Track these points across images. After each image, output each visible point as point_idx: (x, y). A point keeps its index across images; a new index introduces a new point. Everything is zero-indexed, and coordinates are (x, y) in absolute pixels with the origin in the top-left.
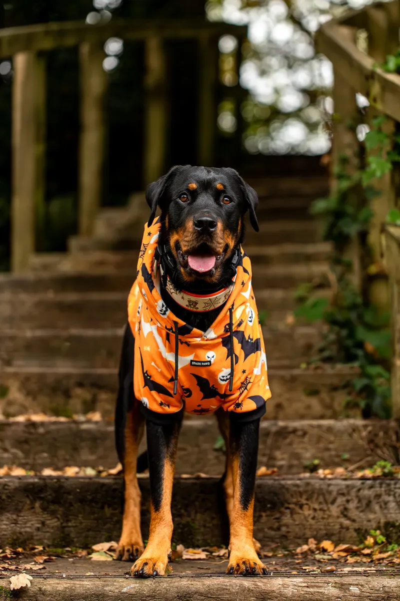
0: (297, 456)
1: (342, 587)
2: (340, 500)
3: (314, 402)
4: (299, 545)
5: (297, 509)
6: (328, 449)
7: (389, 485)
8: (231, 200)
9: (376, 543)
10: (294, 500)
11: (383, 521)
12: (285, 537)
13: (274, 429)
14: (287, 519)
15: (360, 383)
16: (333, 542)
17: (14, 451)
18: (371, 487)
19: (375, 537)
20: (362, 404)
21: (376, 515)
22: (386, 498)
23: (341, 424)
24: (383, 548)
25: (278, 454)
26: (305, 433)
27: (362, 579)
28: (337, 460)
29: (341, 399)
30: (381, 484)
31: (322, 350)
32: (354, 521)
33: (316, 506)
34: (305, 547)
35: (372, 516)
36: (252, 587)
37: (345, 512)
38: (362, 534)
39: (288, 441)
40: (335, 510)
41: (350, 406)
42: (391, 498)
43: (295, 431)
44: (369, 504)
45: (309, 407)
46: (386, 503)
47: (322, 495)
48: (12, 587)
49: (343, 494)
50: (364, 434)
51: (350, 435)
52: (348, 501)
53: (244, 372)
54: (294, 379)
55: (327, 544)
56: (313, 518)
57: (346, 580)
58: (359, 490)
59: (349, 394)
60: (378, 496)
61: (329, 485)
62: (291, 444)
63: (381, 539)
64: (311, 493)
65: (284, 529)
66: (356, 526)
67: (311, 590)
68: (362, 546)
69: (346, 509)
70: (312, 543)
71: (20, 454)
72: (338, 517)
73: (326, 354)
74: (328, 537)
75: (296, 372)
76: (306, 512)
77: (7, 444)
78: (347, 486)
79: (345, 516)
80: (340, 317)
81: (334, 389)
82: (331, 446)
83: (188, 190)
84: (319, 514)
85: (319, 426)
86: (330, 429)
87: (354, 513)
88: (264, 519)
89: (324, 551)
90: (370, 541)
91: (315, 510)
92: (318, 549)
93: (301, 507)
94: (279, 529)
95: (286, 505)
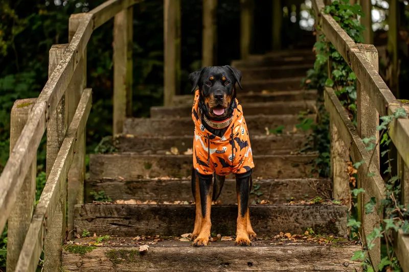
0: (284, 196)
1: (284, 251)
2: (294, 215)
3: (296, 170)
4: (276, 235)
5: (275, 219)
6: (298, 192)
7: (317, 208)
8: (229, 82)
9: (310, 234)
10: (274, 215)
11: (314, 224)
12: (269, 231)
13: (272, 183)
14: (270, 223)
15: (318, 161)
16: (291, 233)
17: (151, 193)
18: (309, 209)
19: (309, 231)
20: (319, 171)
21: (311, 221)
22: (316, 214)
23: (304, 181)
24: (313, 235)
25: (274, 195)
26: (287, 185)
27: (293, 248)
28: (302, 197)
29: (309, 168)
30: (313, 207)
31: (306, 145)
32: (301, 224)
33: (283, 217)
34: (278, 236)
35: (309, 222)
36: (244, 251)
37: (296, 220)
38: (304, 229)
39: (279, 188)
40: (292, 219)
41: (313, 172)
42: (318, 214)
43: (282, 184)
44: (308, 216)
45: (294, 172)
46: (315, 216)
47: (286, 212)
48: (140, 250)
49: (296, 212)
50: (315, 185)
51: (309, 186)
52: (298, 215)
53: (240, 156)
54: (287, 159)
55: (288, 235)
56: (282, 223)
57: (286, 248)
58: (303, 210)
59: (313, 166)
60: (312, 213)
61: (289, 208)
62: (280, 190)
63: (312, 231)
64: (281, 212)
65: (269, 228)
66: (302, 226)
67: (271, 252)
68: (303, 235)
69: (297, 219)
70: (282, 234)
71: (154, 195)
72: (293, 222)
73: (308, 146)
74: (289, 231)
75: (288, 156)
76: (279, 220)
77: (148, 191)
78: (298, 208)
79: (297, 222)
80: (320, 128)
81: (306, 164)
82: (300, 191)
83: (210, 80)
84: (285, 221)
85: (294, 181)
86: (299, 183)
87: (301, 220)
88: (259, 223)
89: (286, 237)
90: (307, 233)
91: (283, 219)
92: (284, 236)
93: (277, 218)
94: (266, 227)
95: (270, 217)
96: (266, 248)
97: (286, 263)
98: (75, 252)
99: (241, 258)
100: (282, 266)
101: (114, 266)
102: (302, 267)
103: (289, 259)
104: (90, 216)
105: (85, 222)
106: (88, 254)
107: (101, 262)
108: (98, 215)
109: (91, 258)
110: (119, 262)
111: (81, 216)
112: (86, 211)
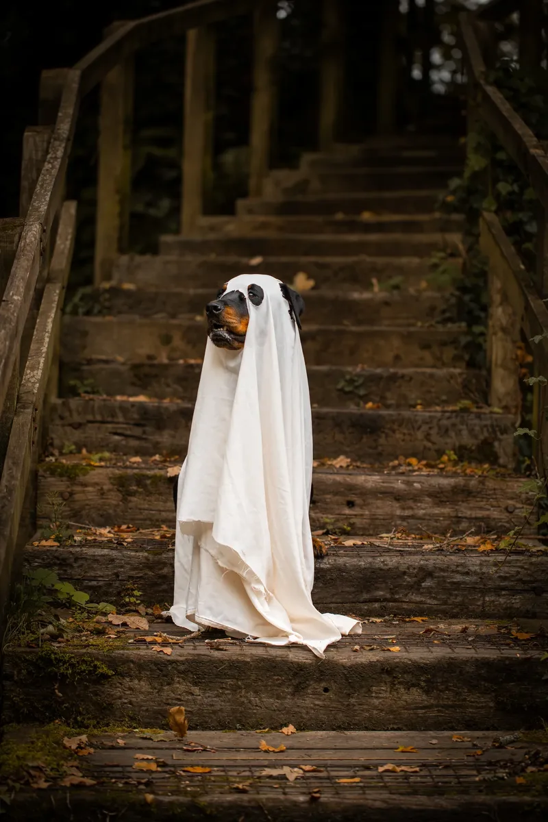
0: (405, 397)
1: (409, 483)
2: (425, 427)
3: (427, 355)
4: (392, 461)
5: (390, 433)
6: (430, 392)
7: (463, 417)
9: (449, 460)
10: (388, 426)
11: (457, 444)
12: (380, 454)
13: (385, 374)
14: (382, 441)
15: (464, 340)
16: (418, 459)
17: (176, 386)
18: (449, 418)
19: (449, 456)
20: (467, 357)
21: (452, 440)
22: (461, 427)
23: (441, 372)
24: (455, 463)
25: (388, 395)
26: (411, 379)
27: (422, 479)
28: (437, 401)
29: (449, 352)
30: (457, 417)
31: (444, 312)
32: (434, 443)
33: (406, 431)
34: (396, 462)
35: (449, 440)
36: (342, 481)
37: (427, 437)
38: (440, 453)
39: (397, 384)
40: (420, 435)
41: (456, 359)
42: (464, 427)
43: (403, 376)
44: (447, 431)
45: (422, 359)
46: (460, 431)
47: (412, 424)
48: (169, 475)
49: (427, 423)
50: (460, 380)
51: (449, 381)
52: (430, 428)
54: (410, 335)
55: (414, 461)
56: (403, 440)
57: (412, 479)
58: (440, 420)
59: (456, 348)
60: (454, 425)
61: (416, 415)
62: (400, 387)
63: (454, 457)
64: (402, 422)
65: (380, 448)
66: (436, 447)
67: (385, 485)
68: (438, 462)
69: (429, 434)
70: (402, 458)
71: (180, 389)
72: (422, 440)
73: (448, 315)
74: (414, 455)
75: (412, 329)
76: (398, 436)
77: (170, 381)
78: (430, 417)
79: (429, 440)
80: (468, 283)
81: (443, 344)
82: (433, 390)
84: (407, 438)
85: (423, 373)
86: (432, 376)
87: (435, 438)
88: (364, 440)
89: (409, 465)
90: (445, 458)
91: (404, 434)
92: (405, 463)
93: (394, 431)
94: (376, 448)
95: (382, 430)
96: (378, 477)
97: (410, 503)
98: (61, 475)
99: (336, 493)
100: (403, 509)
101: (124, 500)
102: (437, 511)
103: (416, 497)
104: (76, 418)
105: (68, 429)
106: (81, 478)
107: (102, 493)
108: (90, 417)
109: (85, 485)
110: (133, 494)
111: (62, 418)
112: (70, 411)
